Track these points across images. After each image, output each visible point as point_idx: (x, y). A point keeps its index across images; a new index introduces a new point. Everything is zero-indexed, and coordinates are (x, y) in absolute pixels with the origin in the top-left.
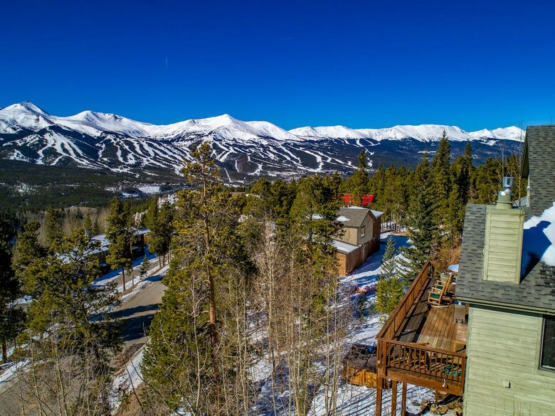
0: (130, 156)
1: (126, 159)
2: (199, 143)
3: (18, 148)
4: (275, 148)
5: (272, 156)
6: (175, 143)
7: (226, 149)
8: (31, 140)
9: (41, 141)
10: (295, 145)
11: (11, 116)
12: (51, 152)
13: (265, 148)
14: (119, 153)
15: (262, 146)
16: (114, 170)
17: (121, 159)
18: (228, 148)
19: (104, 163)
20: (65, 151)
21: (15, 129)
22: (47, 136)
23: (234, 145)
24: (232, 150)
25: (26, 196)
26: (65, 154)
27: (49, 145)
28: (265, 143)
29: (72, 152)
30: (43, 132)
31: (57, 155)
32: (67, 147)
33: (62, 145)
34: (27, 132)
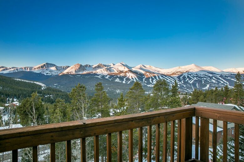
0: (154, 81)
1: (153, 82)
2: (181, 75)
3: (118, 78)
4: (215, 78)
5: (214, 81)
6: (172, 76)
7: (193, 78)
8: (122, 75)
9: (125, 75)
10: (226, 76)
11: (117, 67)
12: (128, 79)
13: (211, 78)
14: (150, 80)
15: (209, 77)
16: (148, 86)
17: (151, 82)
18: (194, 78)
19: (145, 83)
20: (132, 78)
21: (118, 71)
22: (127, 73)
23: (196, 77)
24: (195, 79)
25: (119, 94)
26: (132, 80)
27: (127, 77)
28: (211, 75)
29: (134, 79)
30: (126, 72)
31: (130, 80)
32: (133, 77)
33: (132, 77)
34: (121, 72)
